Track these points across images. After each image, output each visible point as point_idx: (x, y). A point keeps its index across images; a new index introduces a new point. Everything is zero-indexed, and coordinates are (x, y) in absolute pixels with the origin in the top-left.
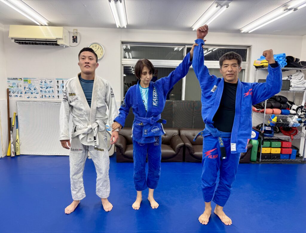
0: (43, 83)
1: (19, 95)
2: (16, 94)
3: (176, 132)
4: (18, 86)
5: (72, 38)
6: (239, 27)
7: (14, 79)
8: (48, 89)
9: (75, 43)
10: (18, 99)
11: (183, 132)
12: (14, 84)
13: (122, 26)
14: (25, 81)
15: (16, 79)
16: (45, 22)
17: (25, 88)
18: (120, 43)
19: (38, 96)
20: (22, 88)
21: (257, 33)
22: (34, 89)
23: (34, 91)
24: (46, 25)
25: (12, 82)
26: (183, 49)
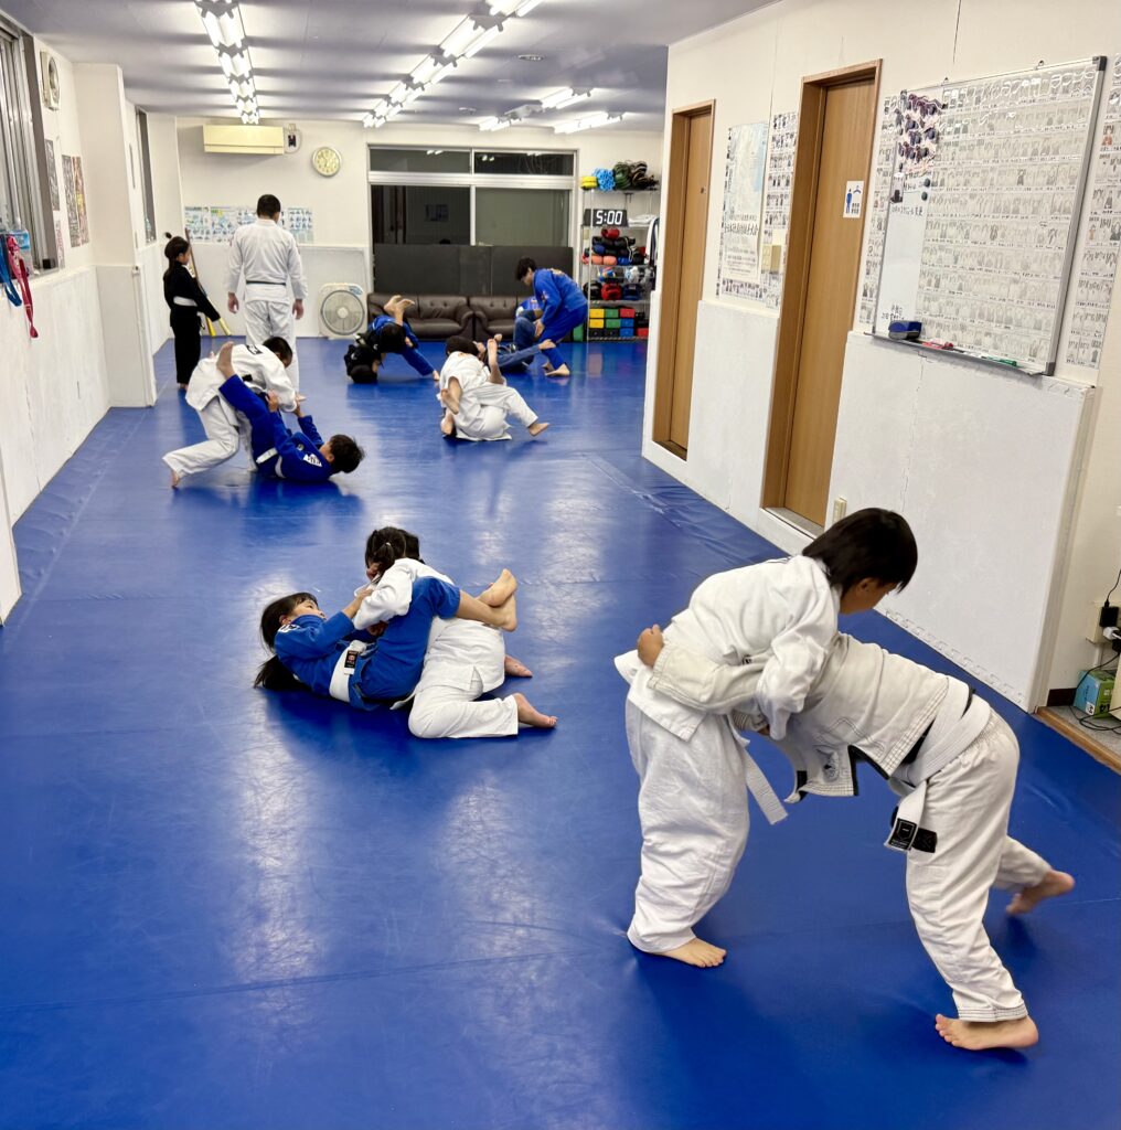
0: (243, 216)
1: (204, 236)
2: (198, 235)
3: (464, 300)
4: (202, 222)
5: (287, 139)
7: (195, 209)
9: (292, 147)
10: (203, 243)
11: (475, 301)
12: (195, 217)
14: (213, 212)
15: (199, 209)
17: (213, 224)
18: (365, 146)
20: (209, 225)
22: (229, 226)
23: (227, 229)
25: (192, 213)
26: (468, 154)
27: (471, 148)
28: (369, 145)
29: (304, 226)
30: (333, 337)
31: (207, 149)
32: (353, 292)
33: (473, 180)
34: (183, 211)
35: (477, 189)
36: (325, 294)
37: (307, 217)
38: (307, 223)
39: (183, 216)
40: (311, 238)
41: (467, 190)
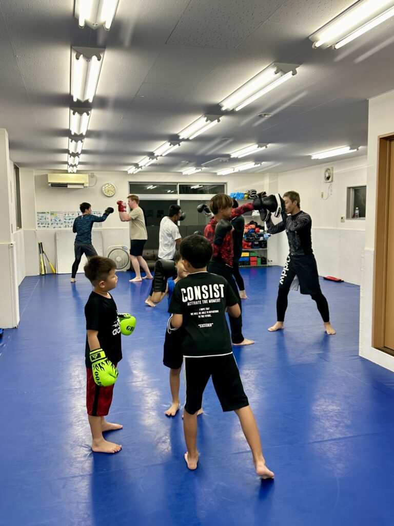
0: (67, 215)
2: (44, 225)
4: (45, 219)
12: (42, 217)
14: (51, 214)
15: (44, 213)
17: (51, 220)
18: (128, 182)
19: (62, 226)
23: (59, 222)
24: (74, 173)
25: (41, 215)
26: (176, 185)
32: (123, 249)
33: (179, 197)
34: (36, 214)
35: (181, 201)
36: (110, 250)
39: (36, 216)
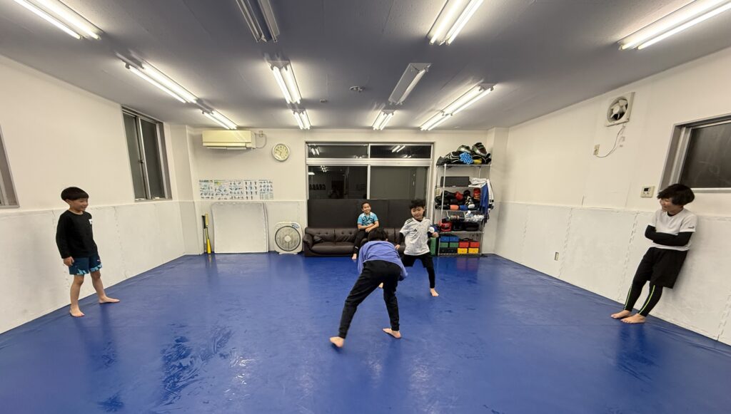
1: (210, 196)
2: (207, 196)
4: (209, 188)
5: (258, 140)
6: (418, 125)
7: (205, 181)
8: (238, 190)
10: (210, 200)
12: (205, 186)
13: (305, 128)
14: (216, 183)
15: (207, 181)
16: (234, 126)
17: (216, 190)
18: (304, 143)
19: (228, 197)
20: (213, 190)
21: (437, 130)
22: (225, 191)
23: (224, 193)
24: (234, 130)
25: (204, 184)
26: (367, 147)
27: (368, 143)
28: (307, 143)
29: (268, 190)
30: (282, 252)
31: (204, 144)
32: (293, 227)
33: (370, 162)
34: (198, 183)
35: (372, 167)
36: (278, 228)
37: (269, 185)
38: (269, 188)
39: (198, 185)
40: (272, 197)
41: (366, 168)
